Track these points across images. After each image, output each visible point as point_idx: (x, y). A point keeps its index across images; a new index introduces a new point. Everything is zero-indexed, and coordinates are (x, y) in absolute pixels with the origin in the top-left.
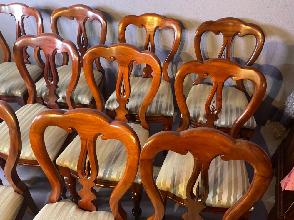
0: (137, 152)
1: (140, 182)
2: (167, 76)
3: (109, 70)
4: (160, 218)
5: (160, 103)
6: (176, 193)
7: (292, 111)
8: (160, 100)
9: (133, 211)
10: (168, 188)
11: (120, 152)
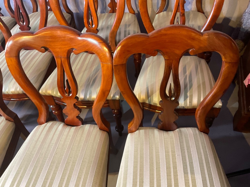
0: (110, 59)
1: (118, 98)
2: (131, 8)
3: (77, 14)
4: (139, 121)
5: (128, 32)
6: (151, 103)
7: (249, 25)
8: (127, 29)
9: (116, 128)
10: (143, 100)
11: (96, 76)
